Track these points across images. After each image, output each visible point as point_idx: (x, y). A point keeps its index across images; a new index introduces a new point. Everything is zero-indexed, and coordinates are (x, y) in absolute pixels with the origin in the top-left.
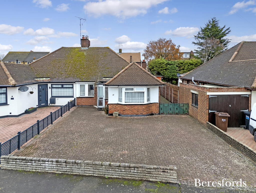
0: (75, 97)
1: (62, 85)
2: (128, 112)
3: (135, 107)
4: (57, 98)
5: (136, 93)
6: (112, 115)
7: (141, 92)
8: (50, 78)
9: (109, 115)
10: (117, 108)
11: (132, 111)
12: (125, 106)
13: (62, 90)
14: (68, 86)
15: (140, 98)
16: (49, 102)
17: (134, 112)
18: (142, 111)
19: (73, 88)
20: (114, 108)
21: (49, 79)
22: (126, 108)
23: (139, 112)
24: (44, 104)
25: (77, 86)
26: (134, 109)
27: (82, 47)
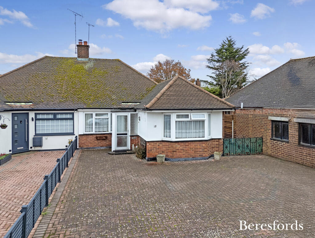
0: (76, 134)
1: (55, 115)
2: (181, 154)
3: (191, 146)
4: (46, 137)
5: (192, 122)
6: (154, 159)
7: (199, 121)
8: (32, 102)
9: (148, 161)
10: (161, 149)
11: (187, 153)
12: (176, 144)
13: (55, 123)
14: (64, 116)
15: (198, 131)
16: (31, 144)
17: (189, 154)
18: (202, 152)
19: (73, 119)
20: (157, 149)
21: (31, 104)
22: (178, 146)
23: (198, 154)
24: (22, 148)
25: (80, 117)
26: (190, 149)
27: (79, 57)
